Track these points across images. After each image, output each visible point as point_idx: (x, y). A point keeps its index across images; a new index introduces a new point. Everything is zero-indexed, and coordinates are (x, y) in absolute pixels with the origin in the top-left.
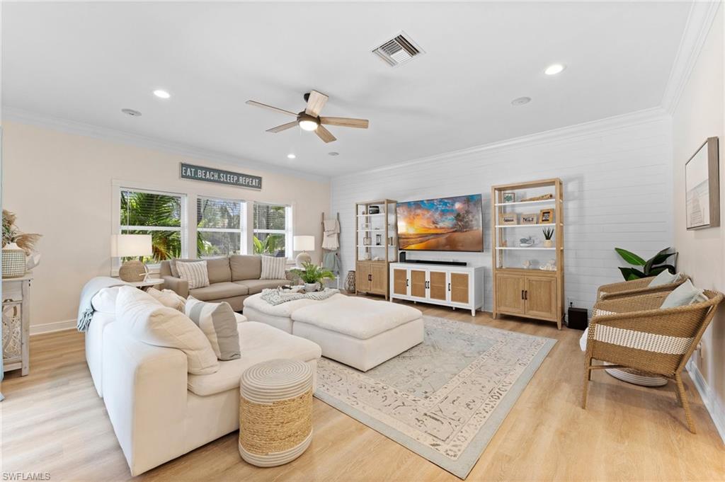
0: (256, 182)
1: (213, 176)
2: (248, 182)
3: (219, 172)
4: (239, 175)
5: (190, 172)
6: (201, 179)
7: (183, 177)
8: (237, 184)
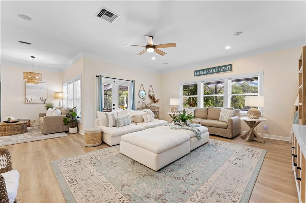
0: (229, 68)
1: (206, 72)
2: (224, 69)
3: (208, 69)
4: (218, 67)
5: (198, 73)
6: (202, 75)
7: (195, 76)
8: (218, 72)
